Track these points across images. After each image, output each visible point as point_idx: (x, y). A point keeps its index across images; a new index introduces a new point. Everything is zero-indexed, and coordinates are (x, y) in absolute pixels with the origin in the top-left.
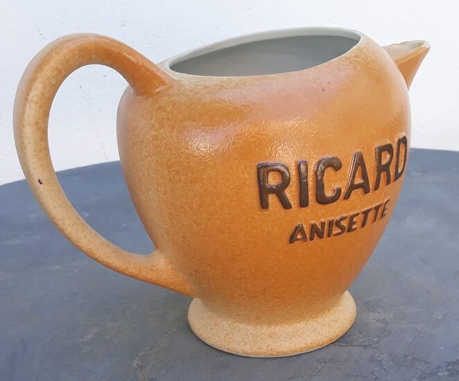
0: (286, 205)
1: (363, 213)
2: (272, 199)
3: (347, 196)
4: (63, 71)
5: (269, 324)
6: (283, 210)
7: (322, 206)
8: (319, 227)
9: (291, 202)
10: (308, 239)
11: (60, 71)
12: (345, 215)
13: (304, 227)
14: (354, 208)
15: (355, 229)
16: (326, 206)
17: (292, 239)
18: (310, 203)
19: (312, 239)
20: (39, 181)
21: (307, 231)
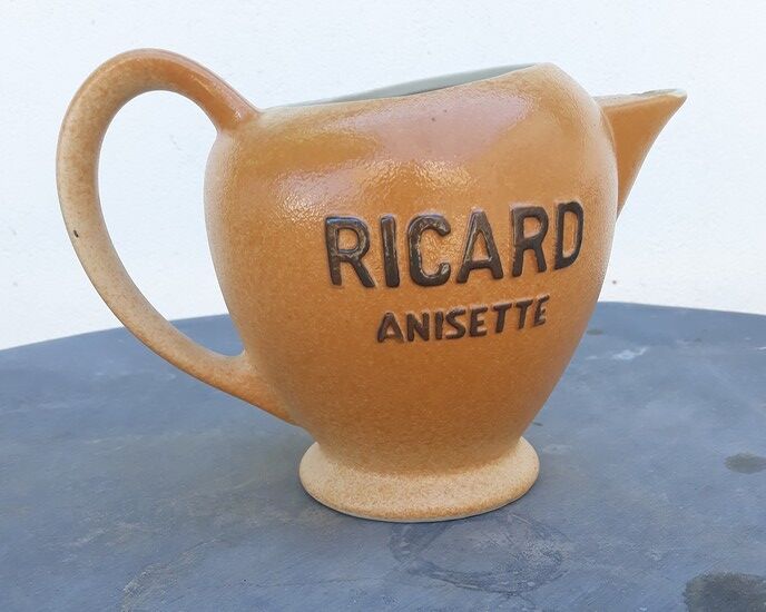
0: (366, 282)
1: (496, 309)
2: (346, 271)
3: (462, 279)
4: (110, 92)
5: (383, 472)
6: (362, 289)
7: (422, 289)
8: (420, 321)
9: (374, 279)
10: (405, 340)
11: (106, 93)
12: (461, 307)
13: (397, 320)
14: (477, 299)
15: (484, 334)
16: (428, 289)
17: (381, 337)
18: (401, 283)
19: (411, 339)
20: (75, 232)
21: (402, 325)
